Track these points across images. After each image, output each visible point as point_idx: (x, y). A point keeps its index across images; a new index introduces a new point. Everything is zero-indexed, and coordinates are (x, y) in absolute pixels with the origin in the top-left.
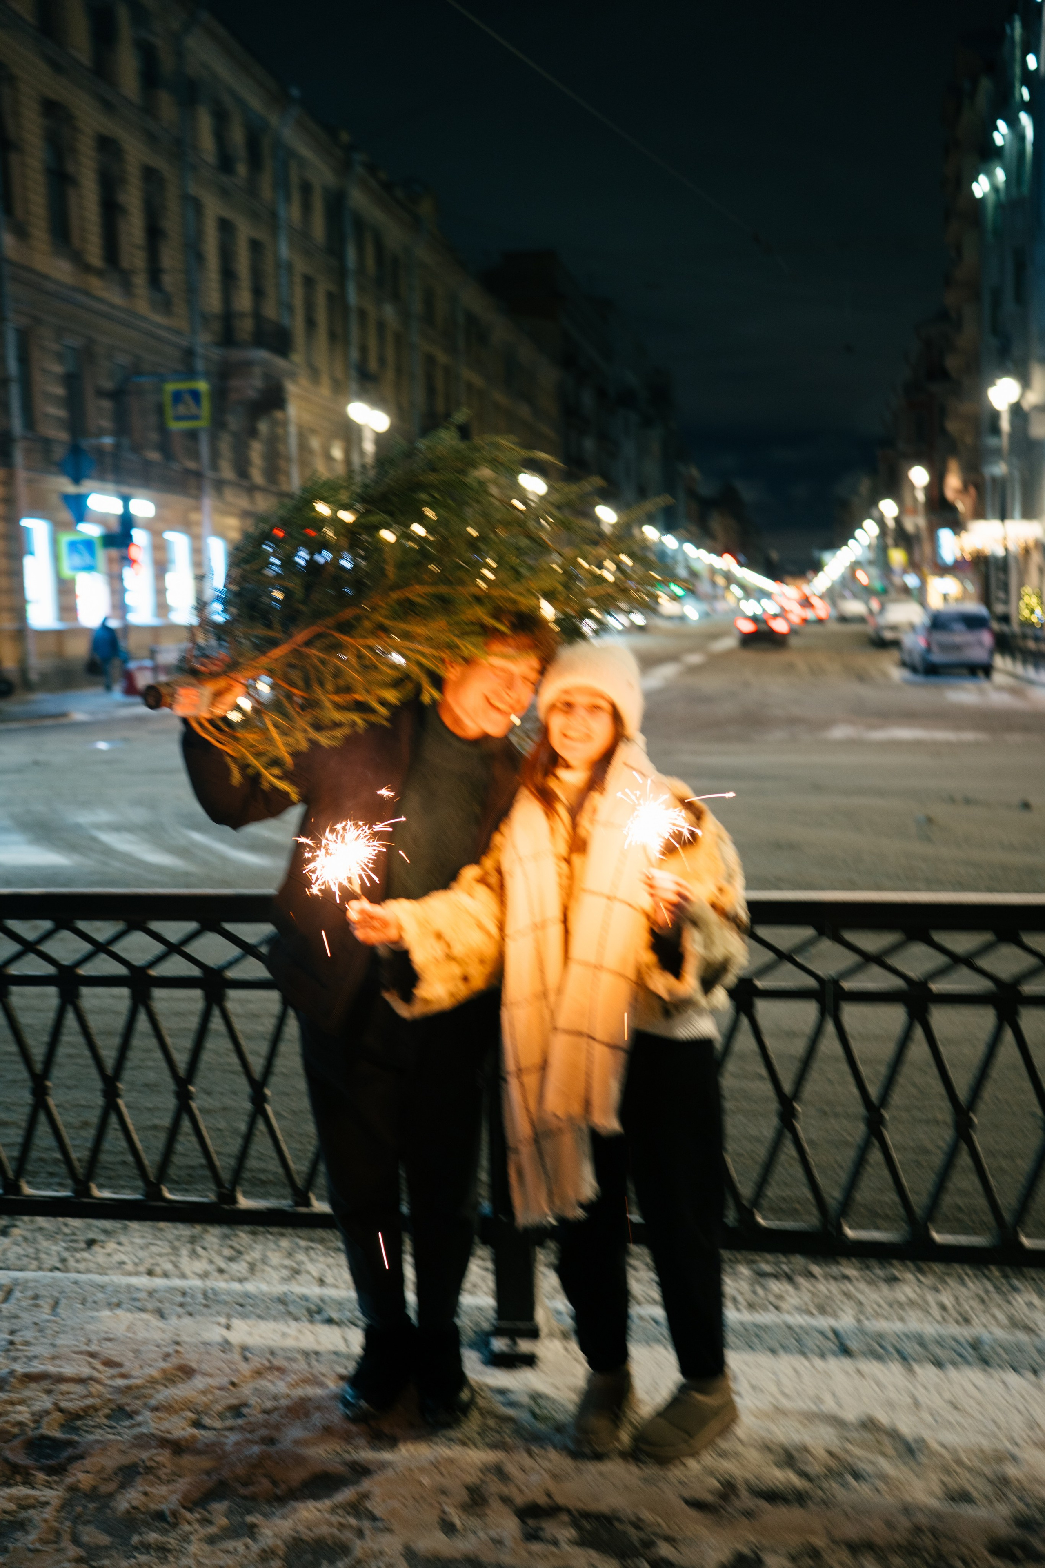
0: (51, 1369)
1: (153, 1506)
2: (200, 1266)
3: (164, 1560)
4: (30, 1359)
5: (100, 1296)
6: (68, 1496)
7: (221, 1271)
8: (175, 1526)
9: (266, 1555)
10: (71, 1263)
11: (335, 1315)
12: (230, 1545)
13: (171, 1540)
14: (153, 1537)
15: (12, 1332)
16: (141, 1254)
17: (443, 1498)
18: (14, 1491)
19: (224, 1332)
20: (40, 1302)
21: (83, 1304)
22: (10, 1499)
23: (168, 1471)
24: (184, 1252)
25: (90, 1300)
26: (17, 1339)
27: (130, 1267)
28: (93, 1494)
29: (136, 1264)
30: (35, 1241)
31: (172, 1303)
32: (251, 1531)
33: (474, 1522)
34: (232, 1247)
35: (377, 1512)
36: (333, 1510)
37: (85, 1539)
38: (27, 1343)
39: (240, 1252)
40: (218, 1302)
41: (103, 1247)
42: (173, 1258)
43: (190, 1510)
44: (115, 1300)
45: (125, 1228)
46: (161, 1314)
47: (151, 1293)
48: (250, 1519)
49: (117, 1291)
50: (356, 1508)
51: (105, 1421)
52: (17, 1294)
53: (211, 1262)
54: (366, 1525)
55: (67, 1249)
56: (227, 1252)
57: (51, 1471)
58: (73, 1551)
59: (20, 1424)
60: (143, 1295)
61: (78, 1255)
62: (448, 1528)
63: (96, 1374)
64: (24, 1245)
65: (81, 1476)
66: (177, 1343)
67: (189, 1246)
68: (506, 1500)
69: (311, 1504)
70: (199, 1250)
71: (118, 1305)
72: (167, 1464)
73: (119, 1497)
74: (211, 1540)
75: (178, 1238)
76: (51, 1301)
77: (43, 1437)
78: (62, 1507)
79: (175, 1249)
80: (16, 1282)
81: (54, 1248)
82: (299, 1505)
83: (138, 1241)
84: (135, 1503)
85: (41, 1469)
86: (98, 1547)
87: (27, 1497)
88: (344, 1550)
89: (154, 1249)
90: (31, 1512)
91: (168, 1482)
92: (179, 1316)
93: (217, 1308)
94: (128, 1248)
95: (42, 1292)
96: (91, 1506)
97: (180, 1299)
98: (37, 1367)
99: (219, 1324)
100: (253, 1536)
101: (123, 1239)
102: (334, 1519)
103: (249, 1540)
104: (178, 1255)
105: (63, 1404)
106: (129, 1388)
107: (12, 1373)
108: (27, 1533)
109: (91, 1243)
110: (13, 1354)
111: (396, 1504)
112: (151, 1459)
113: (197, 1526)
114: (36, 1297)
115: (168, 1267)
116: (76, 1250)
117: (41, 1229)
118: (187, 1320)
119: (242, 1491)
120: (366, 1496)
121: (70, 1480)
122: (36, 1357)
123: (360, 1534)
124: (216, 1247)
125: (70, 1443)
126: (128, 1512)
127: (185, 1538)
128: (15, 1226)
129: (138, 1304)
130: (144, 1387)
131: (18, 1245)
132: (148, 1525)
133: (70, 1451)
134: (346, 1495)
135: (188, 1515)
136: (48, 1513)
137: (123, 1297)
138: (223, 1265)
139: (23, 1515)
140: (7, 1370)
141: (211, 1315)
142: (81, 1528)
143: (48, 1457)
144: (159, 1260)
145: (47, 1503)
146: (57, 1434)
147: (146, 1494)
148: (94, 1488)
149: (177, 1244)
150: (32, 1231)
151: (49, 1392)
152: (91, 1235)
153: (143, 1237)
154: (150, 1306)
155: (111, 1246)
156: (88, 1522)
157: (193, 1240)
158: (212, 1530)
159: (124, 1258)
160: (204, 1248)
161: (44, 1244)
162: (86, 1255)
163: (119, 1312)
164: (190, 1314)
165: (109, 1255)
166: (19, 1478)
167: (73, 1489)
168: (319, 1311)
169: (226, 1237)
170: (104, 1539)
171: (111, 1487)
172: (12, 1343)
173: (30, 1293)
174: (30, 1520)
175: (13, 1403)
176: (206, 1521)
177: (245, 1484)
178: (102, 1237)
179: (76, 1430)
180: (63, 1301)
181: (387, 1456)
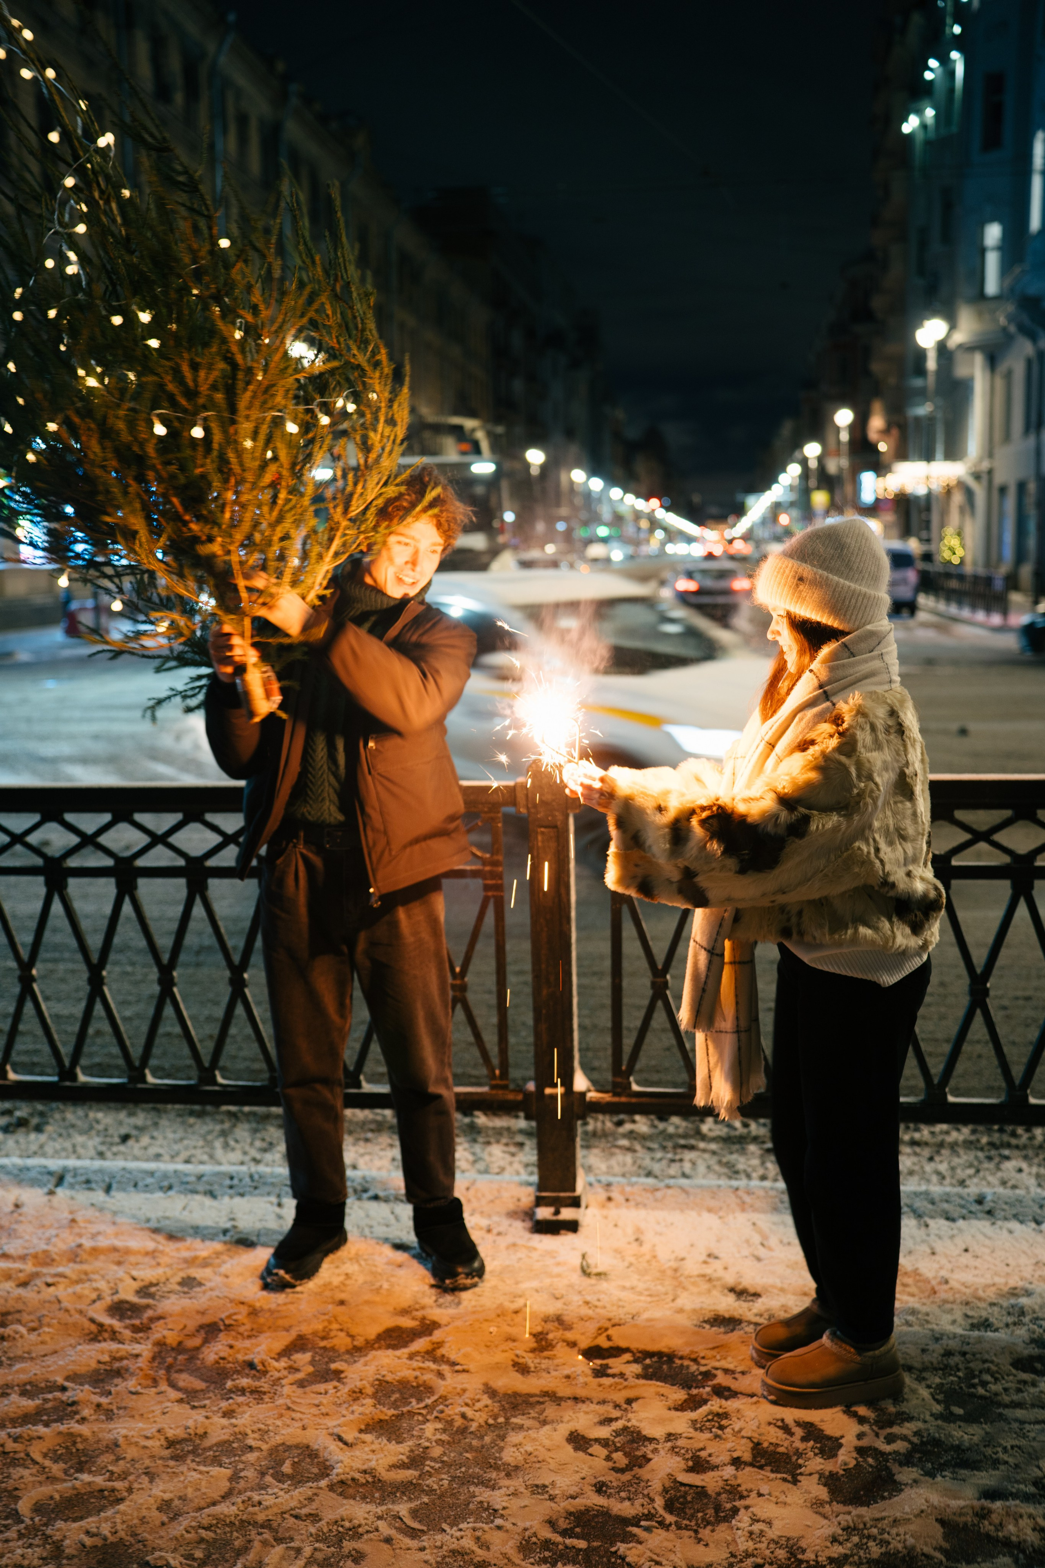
0: (118, 1243)
1: (240, 1357)
2: (236, 1156)
3: (260, 1400)
4: (94, 1236)
5: (149, 1180)
6: (156, 1349)
7: (257, 1161)
8: (265, 1373)
9: (357, 1394)
10: (109, 1154)
11: (381, 1194)
12: (321, 1387)
13: (264, 1384)
14: (244, 1382)
15: (71, 1212)
16: (176, 1147)
17: (511, 1344)
18: (103, 1345)
19: (277, 1210)
20: (93, 1185)
21: (135, 1185)
22: (102, 1352)
23: (248, 1327)
24: (218, 1144)
25: (140, 1184)
26: (79, 1217)
27: (167, 1157)
28: (179, 1348)
29: (172, 1157)
30: (69, 1136)
31: (221, 1185)
32: (337, 1375)
33: (545, 1363)
34: (263, 1140)
35: (453, 1357)
36: (411, 1357)
37: (181, 1384)
38: (90, 1222)
39: (271, 1144)
40: (265, 1184)
41: (137, 1141)
42: (207, 1149)
43: (277, 1360)
44: (166, 1184)
45: (156, 1124)
46: (212, 1194)
47: (200, 1177)
48: (333, 1366)
49: (165, 1176)
50: (431, 1354)
51: (178, 1288)
52: (69, 1179)
53: (245, 1153)
54: (445, 1368)
55: (103, 1143)
56: (258, 1144)
57: (136, 1329)
58: (174, 1394)
59: (96, 1289)
60: (192, 1179)
61: (115, 1149)
62: (523, 1369)
63: (161, 1248)
64: (60, 1140)
65: (166, 1333)
66: (233, 1219)
67: (221, 1139)
68: (573, 1344)
69: (390, 1352)
70: (232, 1143)
71: (170, 1188)
72: (245, 1321)
73: (205, 1350)
74: (301, 1384)
75: (210, 1132)
76: (104, 1185)
77: (122, 1302)
78: (154, 1358)
79: (209, 1144)
80: (65, 1170)
81: (90, 1143)
82: (379, 1353)
83: (170, 1135)
84: (222, 1354)
85: (126, 1327)
86: (196, 1391)
87: (118, 1351)
88: (429, 1389)
89: (186, 1142)
90: (125, 1362)
91: (249, 1337)
92: (231, 1197)
93: (267, 1189)
94: (160, 1141)
95: (92, 1177)
96: (180, 1357)
97: (228, 1182)
98: (103, 1242)
99: (271, 1203)
100: (339, 1380)
101: (155, 1134)
102: (415, 1364)
103: (335, 1383)
104: (213, 1148)
105: (135, 1273)
106: (195, 1258)
107: (80, 1246)
108: (124, 1379)
109: (125, 1138)
110: (76, 1230)
111: (468, 1349)
112: (229, 1317)
113: (285, 1373)
114: (88, 1182)
115: (205, 1158)
116: (112, 1144)
117: (73, 1126)
118: (237, 1200)
119: (322, 1344)
120: (439, 1345)
121: (156, 1336)
122: (99, 1233)
123: (440, 1375)
124: (249, 1140)
125: (148, 1306)
126: (217, 1362)
127: (277, 1382)
128: (47, 1123)
129: (189, 1187)
130: (209, 1257)
131: (54, 1140)
132: (238, 1372)
133: (150, 1313)
134: (421, 1344)
135: (275, 1364)
136: (142, 1363)
137: (173, 1181)
138: (258, 1156)
139: (117, 1365)
140: (73, 1245)
141: (262, 1195)
142: (175, 1376)
143: (130, 1318)
144: (193, 1152)
145: (137, 1356)
146: (135, 1299)
147: (231, 1347)
148: (180, 1343)
149: (210, 1138)
150: (66, 1128)
151: (119, 1263)
152: (123, 1131)
153: (175, 1132)
154: (200, 1188)
155: (145, 1140)
156: (180, 1371)
157: (224, 1134)
158: (300, 1376)
159: (161, 1151)
160: (237, 1141)
161: (79, 1139)
162: (122, 1148)
163: (171, 1193)
164: (242, 1195)
165: (145, 1148)
166: (106, 1335)
167: (160, 1344)
168: (365, 1191)
169: (255, 1131)
170: (200, 1385)
171: (197, 1341)
172: (73, 1221)
173: (83, 1178)
174: (127, 1370)
175: (86, 1273)
176: (292, 1369)
177: (323, 1338)
178: (134, 1132)
179: (152, 1296)
180: (114, 1186)
181: (452, 1311)
